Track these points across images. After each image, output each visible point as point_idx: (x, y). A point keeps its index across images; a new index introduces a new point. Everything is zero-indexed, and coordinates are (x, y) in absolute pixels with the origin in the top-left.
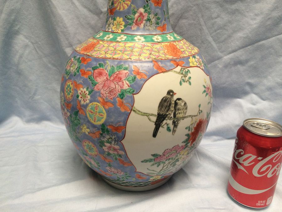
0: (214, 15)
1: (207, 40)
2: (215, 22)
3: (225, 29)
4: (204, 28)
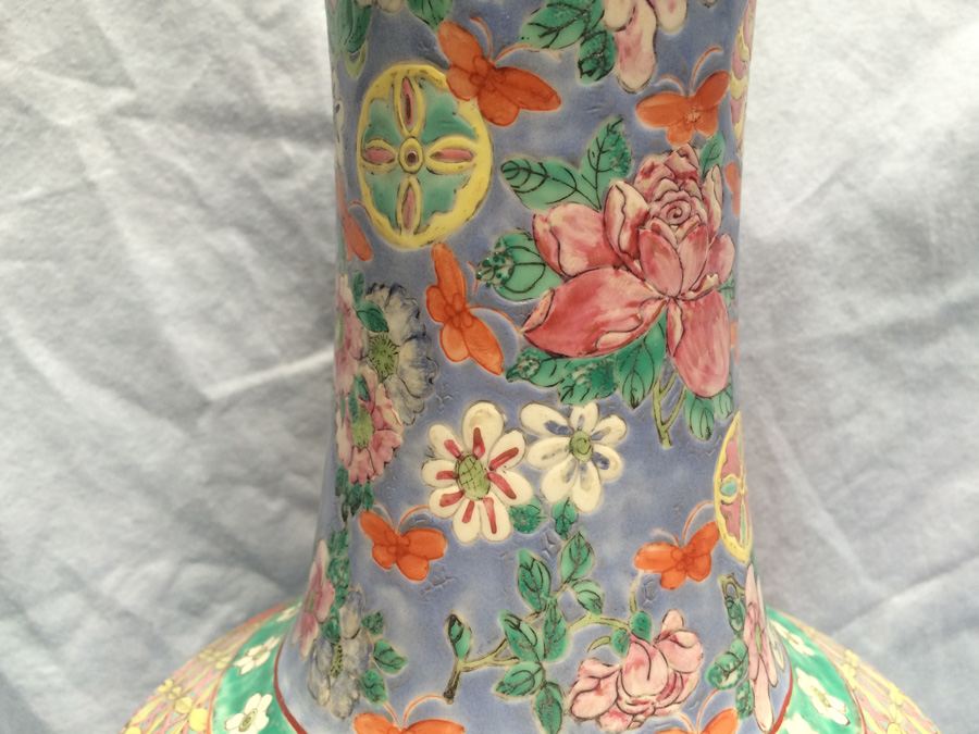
0: (838, 407)
1: (807, 530)
2: (848, 437)
3: (891, 465)
4: (792, 471)
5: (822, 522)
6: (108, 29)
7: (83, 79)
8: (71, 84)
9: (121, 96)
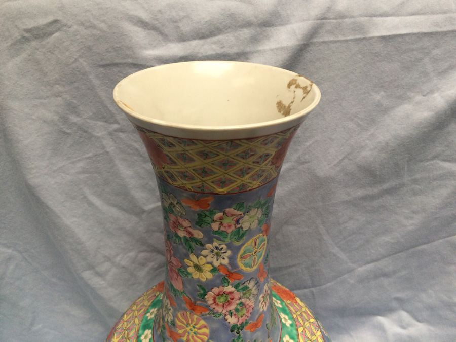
0: (343, 220)
1: (330, 253)
2: (345, 228)
3: (360, 233)
4: (326, 237)
5: (336, 250)
6: (110, 107)
7: (103, 121)
8: (100, 123)
9: (115, 126)
